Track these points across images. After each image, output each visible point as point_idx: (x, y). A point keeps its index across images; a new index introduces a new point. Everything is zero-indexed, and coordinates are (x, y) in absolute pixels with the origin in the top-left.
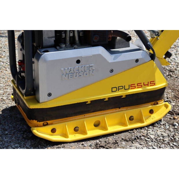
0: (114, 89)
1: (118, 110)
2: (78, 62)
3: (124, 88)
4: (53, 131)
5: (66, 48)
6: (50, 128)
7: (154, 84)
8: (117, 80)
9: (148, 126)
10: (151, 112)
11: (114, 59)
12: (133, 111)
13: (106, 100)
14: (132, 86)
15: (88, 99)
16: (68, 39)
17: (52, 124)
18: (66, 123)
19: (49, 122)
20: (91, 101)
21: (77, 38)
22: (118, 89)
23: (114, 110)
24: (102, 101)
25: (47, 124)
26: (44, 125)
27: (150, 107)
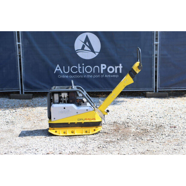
0: (79, 120)
1: (81, 127)
2: (64, 108)
3: (83, 119)
4: (56, 132)
5: (62, 104)
6: (55, 130)
7: (95, 120)
8: (80, 117)
9: (91, 135)
10: (95, 130)
11: (78, 109)
12: (87, 129)
13: (76, 123)
14: (86, 119)
15: (69, 122)
16: (63, 101)
17: (56, 129)
18: (61, 130)
19: (55, 128)
20: (70, 123)
21: (66, 101)
22: (80, 120)
23: (79, 128)
24: (74, 123)
25: (54, 129)
26: (53, 129)
27: (94, 128)
